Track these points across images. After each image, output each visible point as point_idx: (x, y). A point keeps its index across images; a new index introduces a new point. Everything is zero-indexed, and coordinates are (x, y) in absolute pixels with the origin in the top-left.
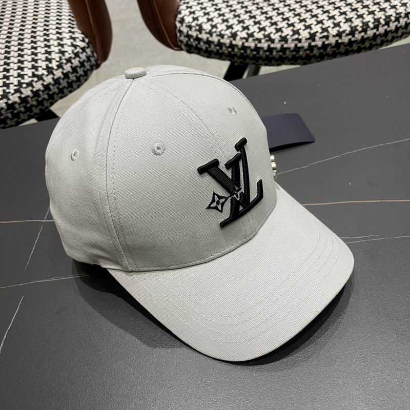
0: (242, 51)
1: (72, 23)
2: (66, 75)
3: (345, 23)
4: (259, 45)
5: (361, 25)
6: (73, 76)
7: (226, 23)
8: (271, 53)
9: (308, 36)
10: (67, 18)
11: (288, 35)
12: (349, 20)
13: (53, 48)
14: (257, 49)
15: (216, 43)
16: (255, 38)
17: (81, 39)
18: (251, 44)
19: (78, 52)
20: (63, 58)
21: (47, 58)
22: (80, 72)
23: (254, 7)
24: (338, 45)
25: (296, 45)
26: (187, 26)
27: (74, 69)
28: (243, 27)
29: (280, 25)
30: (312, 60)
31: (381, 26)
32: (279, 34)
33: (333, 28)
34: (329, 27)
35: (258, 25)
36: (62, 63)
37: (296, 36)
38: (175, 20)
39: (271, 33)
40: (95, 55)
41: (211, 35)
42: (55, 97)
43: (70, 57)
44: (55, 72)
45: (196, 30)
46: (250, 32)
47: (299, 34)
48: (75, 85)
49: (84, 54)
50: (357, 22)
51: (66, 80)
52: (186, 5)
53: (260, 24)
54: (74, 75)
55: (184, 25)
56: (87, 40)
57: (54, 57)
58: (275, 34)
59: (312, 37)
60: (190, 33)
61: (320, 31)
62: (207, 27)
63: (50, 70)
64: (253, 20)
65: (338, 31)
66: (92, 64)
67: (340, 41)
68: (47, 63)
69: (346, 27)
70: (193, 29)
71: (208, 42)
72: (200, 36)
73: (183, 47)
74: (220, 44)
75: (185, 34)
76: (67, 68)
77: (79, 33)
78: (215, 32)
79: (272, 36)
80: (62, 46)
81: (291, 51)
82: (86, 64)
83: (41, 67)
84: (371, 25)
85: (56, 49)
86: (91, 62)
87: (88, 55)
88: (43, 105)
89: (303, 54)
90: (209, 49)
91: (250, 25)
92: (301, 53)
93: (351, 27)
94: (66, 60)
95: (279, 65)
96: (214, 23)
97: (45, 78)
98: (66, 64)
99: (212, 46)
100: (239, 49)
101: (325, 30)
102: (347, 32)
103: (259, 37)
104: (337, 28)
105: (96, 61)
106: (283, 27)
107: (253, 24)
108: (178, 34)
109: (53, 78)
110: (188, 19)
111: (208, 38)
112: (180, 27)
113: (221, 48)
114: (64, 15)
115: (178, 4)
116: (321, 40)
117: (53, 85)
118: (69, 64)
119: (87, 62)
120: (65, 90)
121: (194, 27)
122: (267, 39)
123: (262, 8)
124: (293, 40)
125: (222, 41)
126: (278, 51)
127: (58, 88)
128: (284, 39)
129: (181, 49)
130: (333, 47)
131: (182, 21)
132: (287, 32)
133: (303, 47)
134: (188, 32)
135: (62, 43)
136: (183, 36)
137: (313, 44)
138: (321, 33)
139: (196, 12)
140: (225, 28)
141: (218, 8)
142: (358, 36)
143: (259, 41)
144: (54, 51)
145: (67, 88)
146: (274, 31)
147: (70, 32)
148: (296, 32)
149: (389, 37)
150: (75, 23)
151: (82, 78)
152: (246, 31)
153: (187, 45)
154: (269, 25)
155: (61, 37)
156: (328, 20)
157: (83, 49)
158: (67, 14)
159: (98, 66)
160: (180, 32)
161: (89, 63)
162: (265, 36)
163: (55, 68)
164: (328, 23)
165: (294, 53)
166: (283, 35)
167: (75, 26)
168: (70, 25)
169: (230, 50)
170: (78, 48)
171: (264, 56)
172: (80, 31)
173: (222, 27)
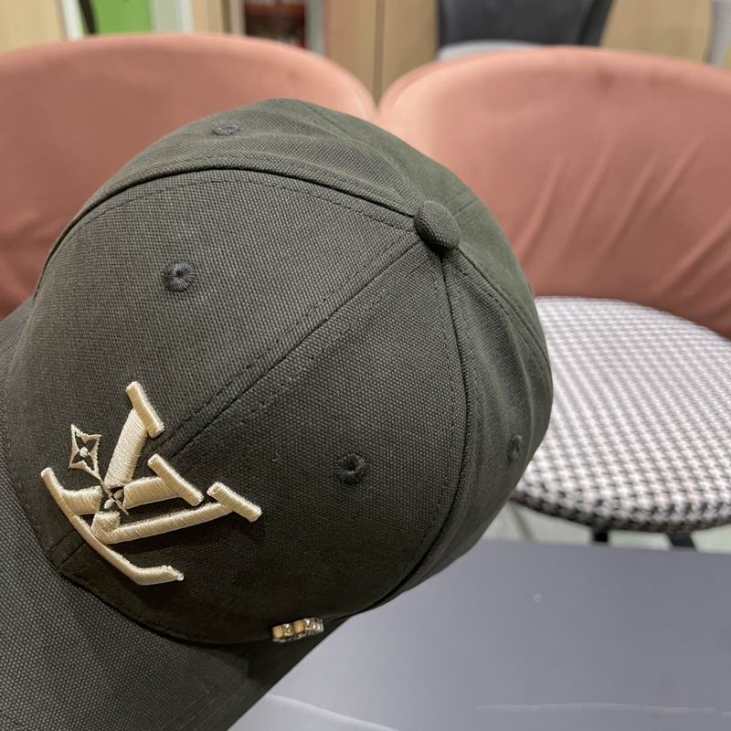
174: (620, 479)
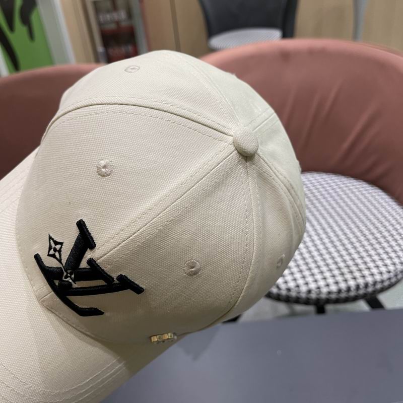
174: (319, 277)
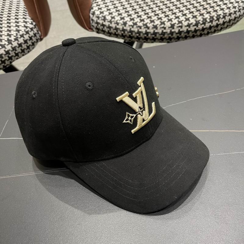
0: (130, 34)
1: (26, 12)
2: (20, 45)
3: (192, 18)
4: (140, 30)
5: (202, 20)
6: (24, 46)
7: (120, 16)
8: (148, 35)
9: (170, 26)
10: (23, 9)
11: (158, 24)
12: (195, 17)
13: (12, 28)
14: (139, 33)
15: (114, 28)
16: (137, 26)
17: (31, 23)
18: (135, 29)
19: (28, 31)
20: (18, 34)
21: (8, 34)
22: (30, 43)
23: (138, 7)
24: (188, 32)
25: (163, 31)
26: (96, 17)
27: (26, 42)
28: (130, 18)
29: (153, 18)
30: (173, 40)
31: (214, 21)
32: (153, 23)
33: (185, 21)
34: (183, 20)
35: (139, 18)
36: (18, 37)
37: (163, 26)
38: (89, 13)
39: (148, 23)
40: (39, 32)
41: (111, 23)
42: (13, 58)
43: (23, 34)
44: (13, 43)
45: (102, 19)
46: (135, 22)
47: (164, 24)
48: (26, 51)
49: (32, 32)
50: (200, 18)
51: (20, 48)
52: (96, 4)
53: (141, 17)
54: (26, 44)
55: (95, 16)
56: (34, 23)
57: (12, 34)
58: (150, 23)
59: (172, 26)
60: (98, 21)
61: (177, 23)
62: (109, 18)
63: (9, 42)
64: (137, 14)
65: (188, 23)
66: (37, 38)
67: (189, 29)
68: (8, 37)
69: (193, 21)
70: (100, 19)
71: (109, 27)
72: (104, 23)
73: (94, 29)
74: (116, 29)
75: (95, 22)
76: (21, 40)
77: (30, 19)
78: (114, 21)
79: (148, 25)
80: (18, 26)
81: (160, 35)
82: (33, 38)
83: (4, 39)
84: (208, 20)
85: (14, 29)
86: (37, 37)
87: (35, 33)
88: (5, 63)
89: (167, 36)
90: (110, 32)
91: (135, 18)
92: (166, 36)
93: (196, 21)
94: (20, 35)
95: (152, 42)
96: (113, 16)
97: (6, 46)
98: (20, 38)
99: (112, 30)
100: (128, 32)
101: (180, 22)
102: (194, 24)
103: (140, 26)
104: (188, 22)
105: (40, 36)
106: (155, 20)
107: (136, 17)
108: (91, 22)
109: (12, 47)
110: (97, 13)
111: (109, 25)
112: (92, 17)
113: (117, 31)
114: (21, 8)
115: (92, 3)
116: (178, 28)
117: (12, 51)
118: (22, 38)
119: (34, 37)
120: (20, 54)
121: (101, 17)
122: (145, 26)
123: (142, 7)
124: (161, 28)
125: (118, 27)
126: (152, 34)
127: (15, 53)
128: (155, 27)
129: (93, 31)
130: (185, 33)
131: (94, 14)
132: (157, 22)
133: (167, 32)
134: (97, 20)
135: (18, 25)
136: (94, 23)
137: (173, 30)
138: (178, 24)
139: (102, 9)
140: (119, 19)
141: (116, 6)
142: (200, 27)
143: (140, 27)
144: (13, 30)
145: (21, 53)
146: (149, 22)
147: (24, 18)
148: (163, 23)
149: (219, 28)
150: (27, 12)
151: (30, 47)
152: (132, 21)
153: (97, 28)
154: (147, 18)
155: (18, 21)
156: (182, 16)
157: (32, 29)
158: (23, 7)
159: (41, 39)
160: (92, 20)
161: (35, 38)
162: (144, 25)
163: (13, 40)
164: (182, 18)
165: (162, 36)
166: (155, 24)
167: (27, 14)
168: (24, 14)
169: (123, 32)
170: (28, 28)
171: (143, 37)
172: (30, 18)
173: (118, 18)
